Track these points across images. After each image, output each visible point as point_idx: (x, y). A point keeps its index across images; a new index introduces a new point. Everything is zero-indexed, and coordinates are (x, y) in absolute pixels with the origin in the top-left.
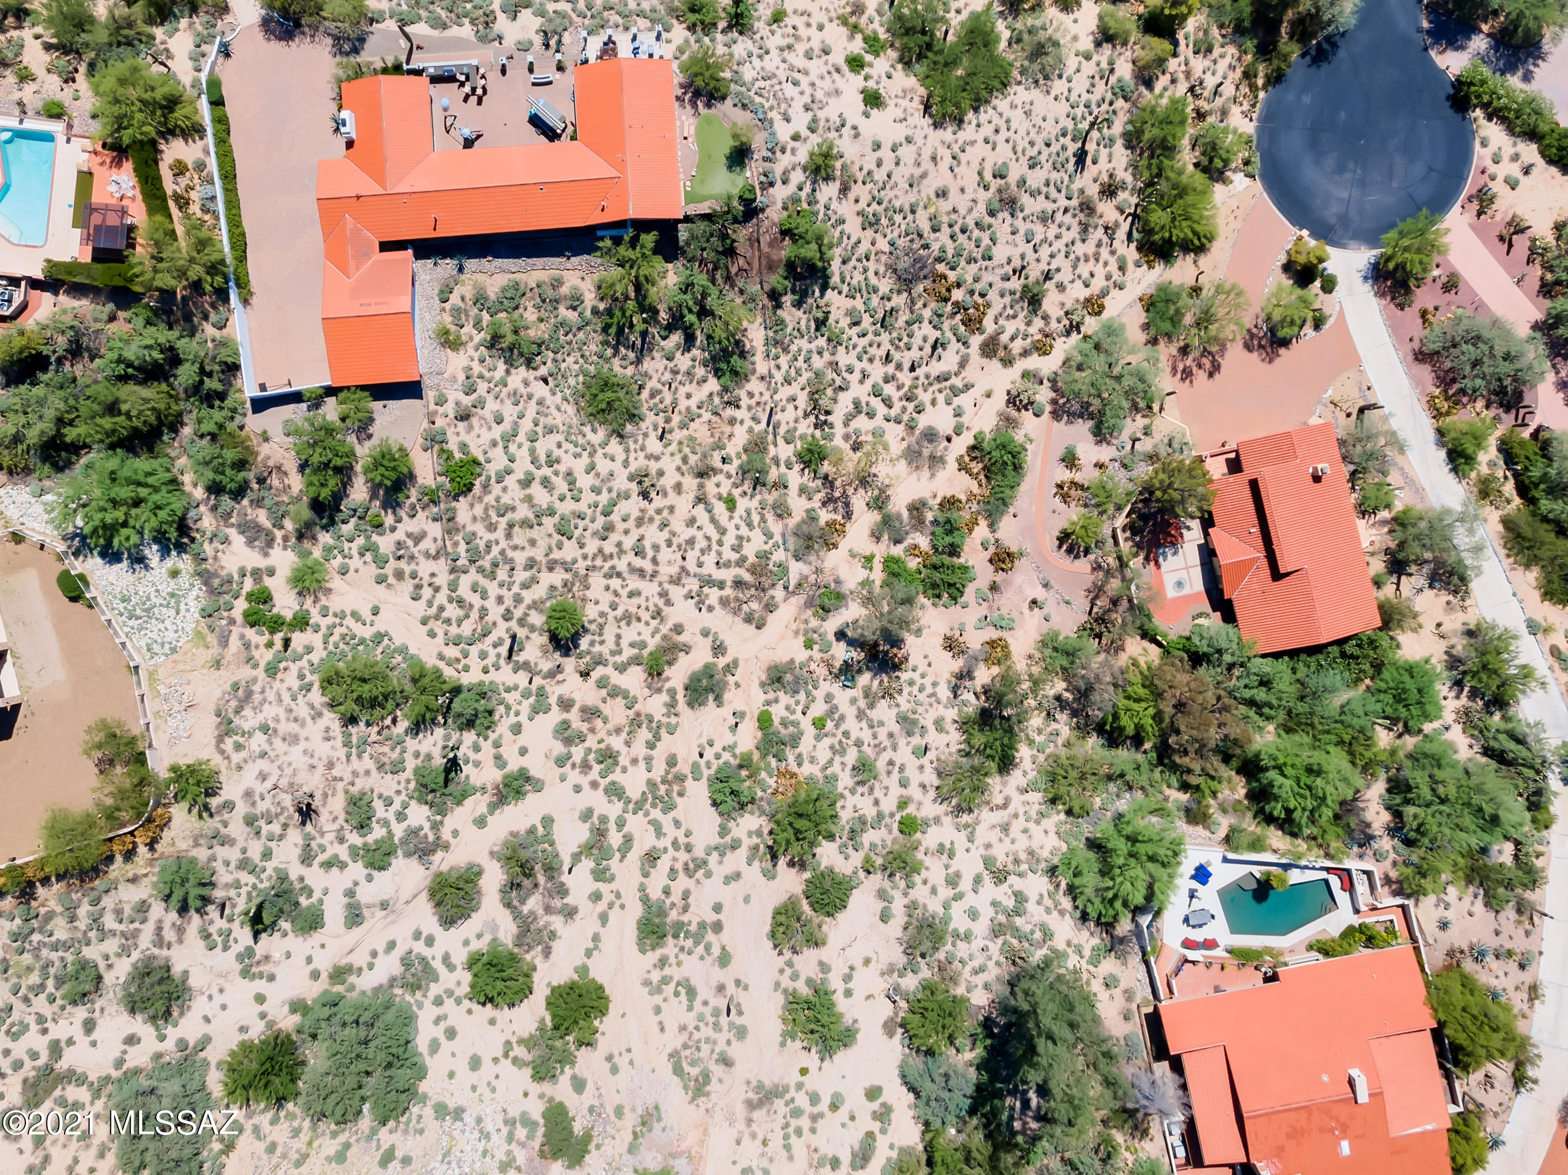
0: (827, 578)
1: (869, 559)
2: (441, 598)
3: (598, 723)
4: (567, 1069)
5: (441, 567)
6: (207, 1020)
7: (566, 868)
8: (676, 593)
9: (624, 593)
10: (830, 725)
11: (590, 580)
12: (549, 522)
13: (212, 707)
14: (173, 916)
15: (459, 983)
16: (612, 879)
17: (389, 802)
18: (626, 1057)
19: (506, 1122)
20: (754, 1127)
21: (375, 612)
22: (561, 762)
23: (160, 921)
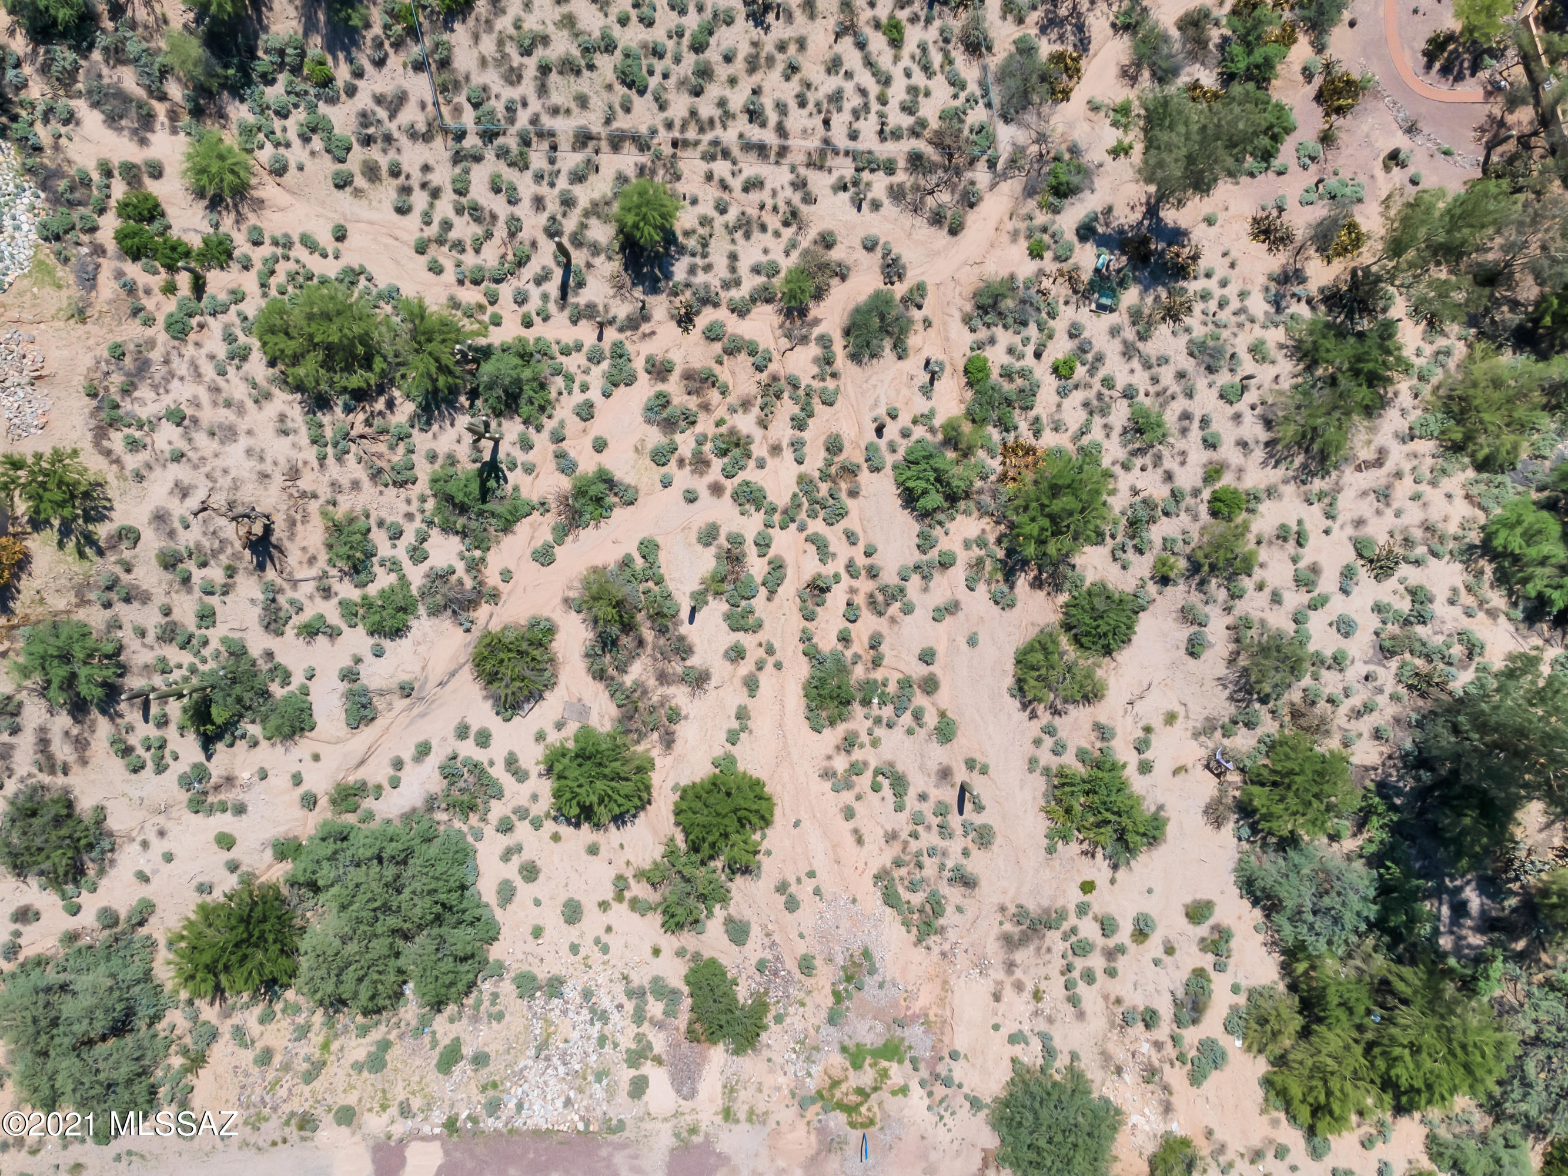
0: (1057, 145)
1: (1124, 110)
2: (445, 208)
3: (714, 396)
4: (717, 909)
5: (439, 151)
6: (143, 878)
7: (684, 614)
8: (820, 182)
9: (736, 184)
10: (1080, 372)
11: (681, 165)
12: (606, 65)
13: (79, 381)
14: (63, 720)
15: (535, 798)
16: (759, 626)
17: (396, 535)
18: (809, 885)
19: (630, 994)
20: (1019, 974)
21: (340, 236)
22: (660, 458)
23: (42, 730)
